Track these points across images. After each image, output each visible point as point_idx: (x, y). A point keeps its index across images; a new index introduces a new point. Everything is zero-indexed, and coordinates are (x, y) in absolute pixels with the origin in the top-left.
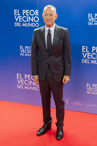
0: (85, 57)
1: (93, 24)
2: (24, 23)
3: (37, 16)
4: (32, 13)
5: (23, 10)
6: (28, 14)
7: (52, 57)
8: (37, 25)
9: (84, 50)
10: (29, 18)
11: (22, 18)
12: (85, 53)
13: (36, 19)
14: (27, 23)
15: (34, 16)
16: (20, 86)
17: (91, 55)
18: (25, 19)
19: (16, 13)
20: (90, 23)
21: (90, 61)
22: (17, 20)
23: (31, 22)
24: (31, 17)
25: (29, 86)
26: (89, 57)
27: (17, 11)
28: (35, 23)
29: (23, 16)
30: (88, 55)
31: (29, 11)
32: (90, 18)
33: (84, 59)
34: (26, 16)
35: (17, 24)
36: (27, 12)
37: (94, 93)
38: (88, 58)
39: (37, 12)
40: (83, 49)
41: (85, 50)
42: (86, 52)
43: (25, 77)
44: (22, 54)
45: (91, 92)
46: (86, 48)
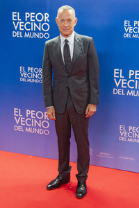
0: (117, 85)
1: (132, 36)
2: (27, 32)
3: (47, 22)
4: (40, 17)
5: (26, 13)
6: (33, 18)
7: (72, 78)
8: (47, 36)
9: (117, 75)
10: (35, 24)
11: (24, 24)
12: (118, 79)
13: (45, 27)
14: (32, 32)
15: (42, 22)
16: (19, 128)
17: (127, 82)
18: (29, 26)
19: (15, 18)
20: (127, 35)
21: (125, 92)
22: (16, 28)
23: (37, 31)
24: (37, 23)
25: (33, 127)
26: (124, 85)
27: (17, 14)
28: (44, 33)
29: (25, 22)
30: (123, 83)
31: (35, 15)
32: (127, 27)
33: (116, 88)
34: (31, 22)
35: (17, 34)
36: (32, 17)
37: (131, 140)
38: (122, 86)
39: (46, 17)
40: (115, 73)
41: (119, 75)
42: (120, 78)
43: (27, 114)
44: (23, 80)
45: (127, 138)
46: (119, 72)
